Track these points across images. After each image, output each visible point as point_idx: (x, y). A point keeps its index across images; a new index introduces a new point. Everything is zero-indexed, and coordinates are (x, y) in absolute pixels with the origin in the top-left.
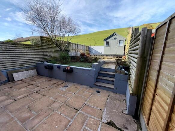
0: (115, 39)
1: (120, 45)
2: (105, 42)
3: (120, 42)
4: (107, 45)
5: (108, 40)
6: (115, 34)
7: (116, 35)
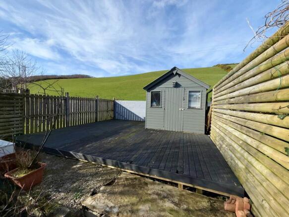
0: (177, 85)
1: (193, 105)
2: (149, 95)
3: (190, 96)
4: (154, 104)
5: (156, 90)
6: (174, 72)
7: (180, 75)
